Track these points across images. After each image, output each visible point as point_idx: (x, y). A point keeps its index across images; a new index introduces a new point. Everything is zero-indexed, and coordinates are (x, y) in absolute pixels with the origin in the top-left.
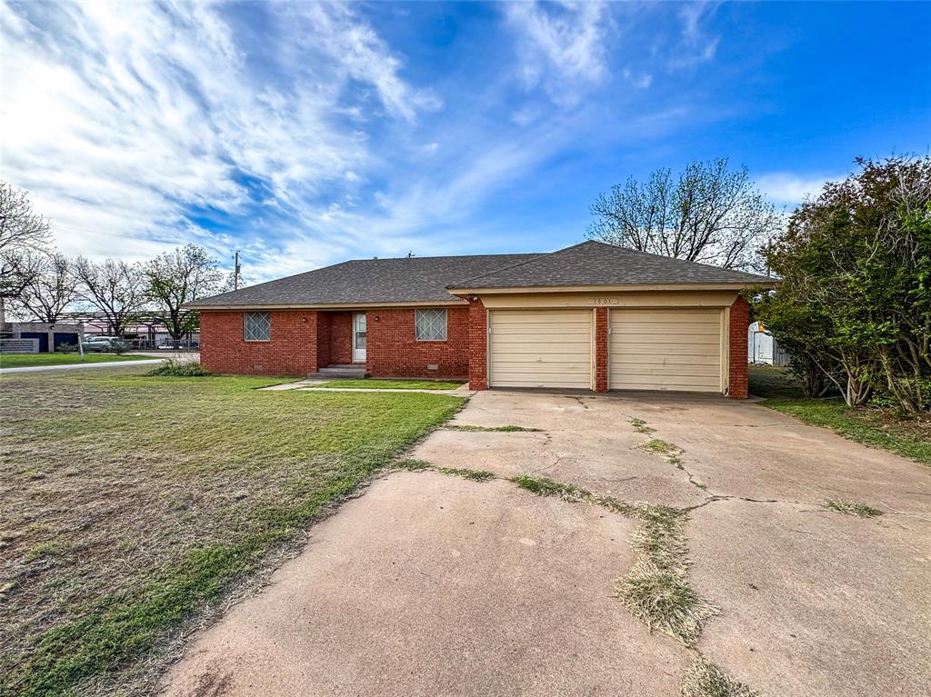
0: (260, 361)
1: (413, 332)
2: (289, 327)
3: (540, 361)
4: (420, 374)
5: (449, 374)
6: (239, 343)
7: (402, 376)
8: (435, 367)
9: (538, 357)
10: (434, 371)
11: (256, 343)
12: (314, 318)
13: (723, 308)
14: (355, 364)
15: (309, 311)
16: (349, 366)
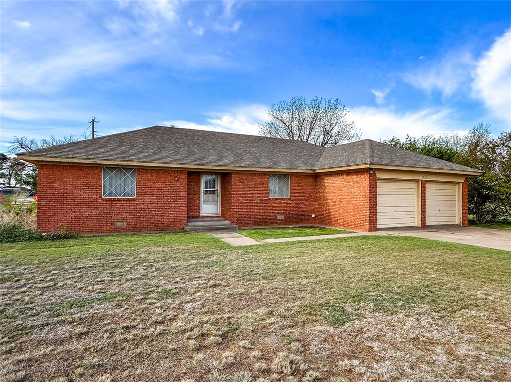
0: (124, 219)
1: (267, 191)
2: (158, 185)
3: (396, 212)
4: (272, 223)
5: (291, 222)
6: (96, 200)
7: (259, 225)
8: (282, 217)
9: (393, 209)
10: (282, 220)
11: (119, 200)
12: (184, 177)
13: (458, 183)
14: (203, 217)
15: (180, 171)
16: (197, 219)
